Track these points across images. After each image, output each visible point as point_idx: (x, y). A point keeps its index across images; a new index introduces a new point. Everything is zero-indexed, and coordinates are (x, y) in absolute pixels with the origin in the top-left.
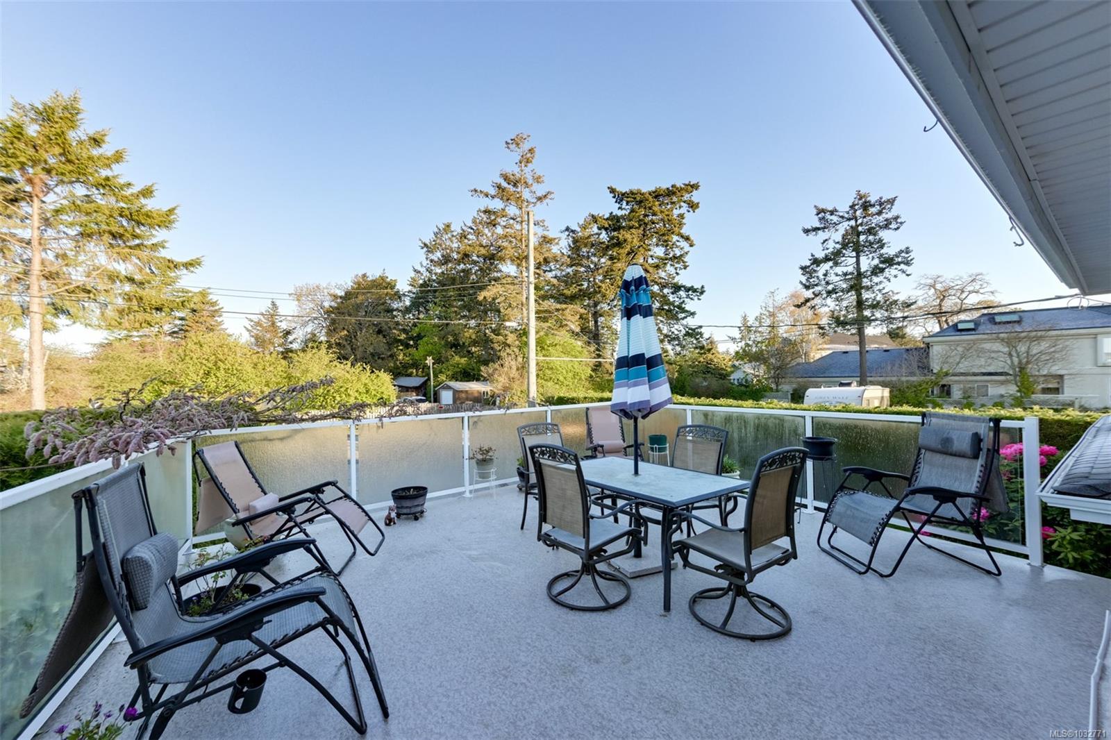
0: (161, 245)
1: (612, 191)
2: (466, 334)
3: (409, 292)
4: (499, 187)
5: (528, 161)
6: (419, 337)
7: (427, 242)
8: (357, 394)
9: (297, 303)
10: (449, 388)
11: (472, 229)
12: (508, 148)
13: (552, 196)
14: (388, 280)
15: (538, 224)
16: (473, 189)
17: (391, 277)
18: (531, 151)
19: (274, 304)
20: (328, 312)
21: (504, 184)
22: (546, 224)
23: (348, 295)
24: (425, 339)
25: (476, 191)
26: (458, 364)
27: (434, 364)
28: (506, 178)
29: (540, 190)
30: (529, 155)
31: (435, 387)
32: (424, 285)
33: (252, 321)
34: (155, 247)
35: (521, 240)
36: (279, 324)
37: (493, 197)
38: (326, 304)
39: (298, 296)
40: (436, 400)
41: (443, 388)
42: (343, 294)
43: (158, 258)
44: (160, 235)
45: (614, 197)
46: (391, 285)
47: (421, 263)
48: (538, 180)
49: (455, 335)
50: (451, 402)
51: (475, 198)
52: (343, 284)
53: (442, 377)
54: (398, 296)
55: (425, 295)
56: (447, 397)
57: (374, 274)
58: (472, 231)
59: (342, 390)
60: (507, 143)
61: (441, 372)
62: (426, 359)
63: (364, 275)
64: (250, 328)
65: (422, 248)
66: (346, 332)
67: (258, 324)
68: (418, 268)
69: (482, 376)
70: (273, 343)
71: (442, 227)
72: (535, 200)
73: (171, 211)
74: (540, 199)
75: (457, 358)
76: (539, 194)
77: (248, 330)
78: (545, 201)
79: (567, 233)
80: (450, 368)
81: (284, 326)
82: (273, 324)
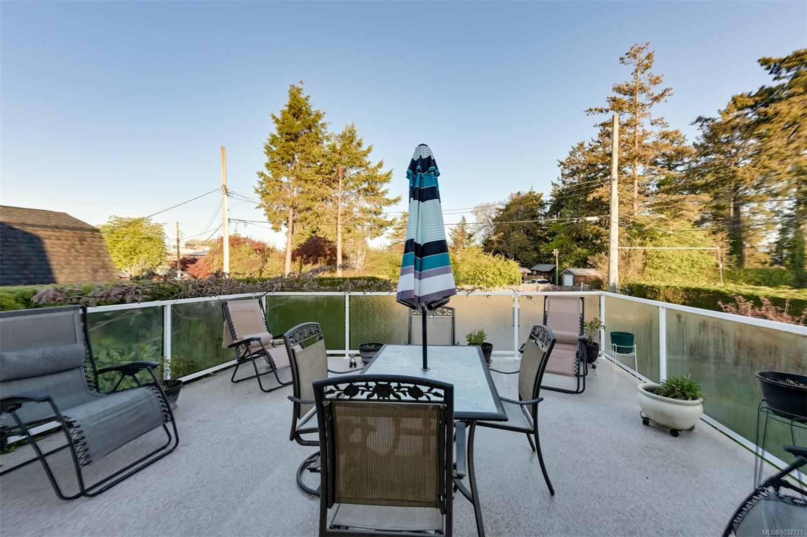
0: (386, 192)
1: (765, 62)
2: (587, 230)
3: (551, 201)
4: (614, 100)
5: (647, 67)
6: (554, 234)
7: (564, 161)
8: (493, 275)
9: (475, 216)
10: (570, 273)
11: (599, 142)
12: (623, 62)
13: (671, 92)
14: (535, 194)
15: (656, 122)
16: (588, 109)
17: (537, 191)
18: (649, 57)
19: (463, 218)
20: (493, 221)
21: (619, 96)
22: (664, 121)
23: (508, 207)
24: (558, 236)
25: (591, 110)
26: (580, 255)
27: (559, 254)
28: (619, 90)
29: (656, 90)
30: (646, 61)
31: (559, 272)
32: (561, 194)
33: (452, 229)
34: (383, 193)
35: (634, 142)
36: (466, 231)
37: (607, 111)
38: (494, 216)
39: (476, 212)
40: (561, 283)
41: (566, 273)
42: (504, 207)
43: (383, 199)
44: (385, 186)
45: (768, 68)
46: (537, 198)
47: (558, 178)
48: (655, 81)
49: (577, 231)
50: (572, 285)
51: (591, 116)
52: (503, 201)
53: (566, 265)
54: (542, 205)
55: (561, 201)
56: (568, 280)
57: (525, 191)
58: (599, 144)
59: (484, 272)
60: (621, 59)
61: (565, 261)
62: (553, 251)
63: (519, 193)
64: (451, 234)
65: (559, 166)
66: (502, 233)
67: (455, 231)
68: (556, 182)
69: (588, 264)
70: (462, 243)
71: (576, 146)
72: (650, 102)
73: (390, 173)
74: (656, 99)
75: (579, 250)
76: (656, 95)
77: (450, 235)
78: (662, 100)
79: (699, 124)
80: (573, 257)
81: (468, 231)
82: (463, 230)
